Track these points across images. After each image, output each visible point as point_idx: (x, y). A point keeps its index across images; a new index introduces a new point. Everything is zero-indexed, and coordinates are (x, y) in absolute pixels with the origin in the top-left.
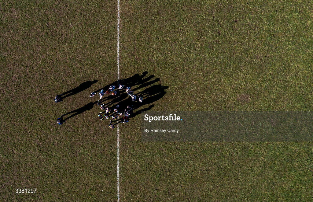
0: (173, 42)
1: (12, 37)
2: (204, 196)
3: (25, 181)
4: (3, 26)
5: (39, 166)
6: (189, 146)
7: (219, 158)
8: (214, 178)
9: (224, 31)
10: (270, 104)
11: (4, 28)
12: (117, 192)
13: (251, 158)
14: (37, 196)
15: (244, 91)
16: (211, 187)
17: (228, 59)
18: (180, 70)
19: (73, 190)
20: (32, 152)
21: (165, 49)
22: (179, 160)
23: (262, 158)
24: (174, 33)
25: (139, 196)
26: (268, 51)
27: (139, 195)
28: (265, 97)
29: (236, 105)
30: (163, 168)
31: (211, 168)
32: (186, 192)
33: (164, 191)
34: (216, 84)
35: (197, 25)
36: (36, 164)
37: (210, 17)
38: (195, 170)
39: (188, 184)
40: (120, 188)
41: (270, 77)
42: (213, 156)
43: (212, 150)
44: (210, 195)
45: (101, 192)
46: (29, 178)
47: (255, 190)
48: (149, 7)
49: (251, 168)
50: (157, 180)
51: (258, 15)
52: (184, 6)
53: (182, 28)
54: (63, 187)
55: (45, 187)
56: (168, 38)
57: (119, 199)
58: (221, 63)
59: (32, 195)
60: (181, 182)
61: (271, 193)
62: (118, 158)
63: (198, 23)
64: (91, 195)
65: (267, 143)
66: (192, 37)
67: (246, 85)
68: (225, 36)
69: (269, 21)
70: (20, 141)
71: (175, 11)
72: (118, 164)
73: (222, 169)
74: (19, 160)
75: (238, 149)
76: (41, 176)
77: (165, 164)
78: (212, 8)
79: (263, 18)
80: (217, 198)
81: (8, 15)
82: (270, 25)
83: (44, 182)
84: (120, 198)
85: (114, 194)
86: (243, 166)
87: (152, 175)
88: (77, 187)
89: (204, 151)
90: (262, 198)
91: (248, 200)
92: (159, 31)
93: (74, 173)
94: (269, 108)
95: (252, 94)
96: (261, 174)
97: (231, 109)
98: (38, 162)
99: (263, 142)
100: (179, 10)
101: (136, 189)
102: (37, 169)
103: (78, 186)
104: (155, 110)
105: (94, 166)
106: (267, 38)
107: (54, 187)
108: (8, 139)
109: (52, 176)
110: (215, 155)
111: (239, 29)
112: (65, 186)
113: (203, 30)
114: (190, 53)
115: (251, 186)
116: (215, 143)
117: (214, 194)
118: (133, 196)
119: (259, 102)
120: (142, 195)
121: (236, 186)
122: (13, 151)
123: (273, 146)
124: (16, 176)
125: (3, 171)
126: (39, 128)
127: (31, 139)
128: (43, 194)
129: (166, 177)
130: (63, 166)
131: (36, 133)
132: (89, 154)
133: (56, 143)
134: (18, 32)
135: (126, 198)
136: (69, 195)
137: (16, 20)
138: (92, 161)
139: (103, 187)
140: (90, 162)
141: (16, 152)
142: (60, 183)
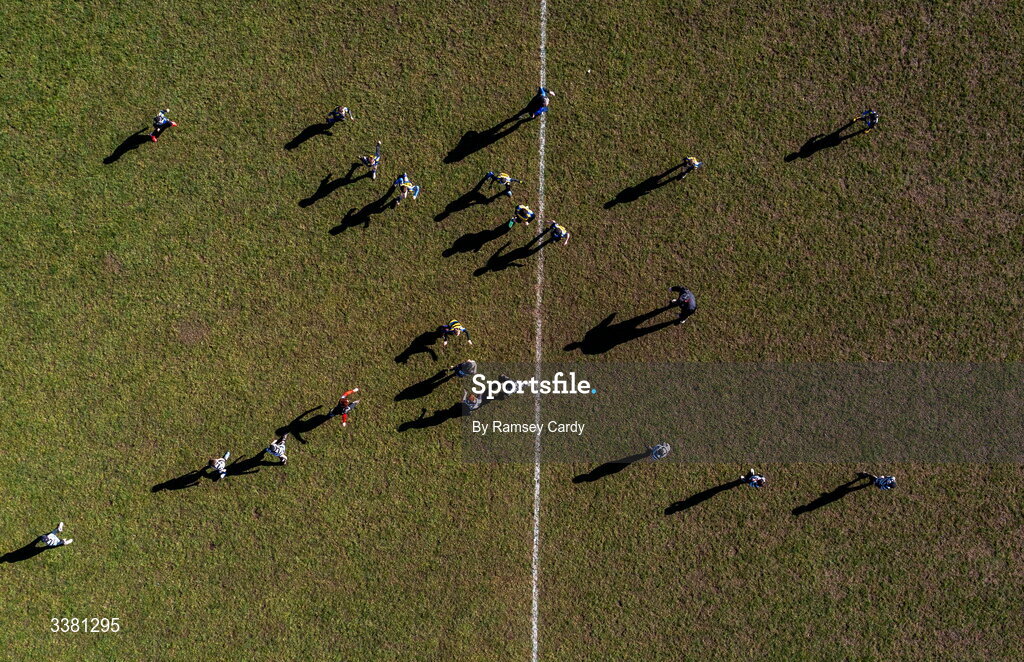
0: (384, 493)
1: (841, 515)
2: (302, 56)
3: (812, 98)
4: (868, 547)
5: (772, 141)
6: (342, 200)
7: (260, 166)
8: (275, 108)
9: (243, 520)
10: (122, 314)
11: (865, 541)
12: (548, 66)
13: (172, 163)
14: (778, 53)
15: (190, 351)
16: (283, 82)
17: (236, 440)
18: (367, 414)
19: (673, 71)
20: (789, 184)
21: (407, 473)
23: (145, 163)
24: (383, 516)
25: (485, 56)
26: (127, 462)
27: (484, 59)
28: (135, 335)
29: (213, 314)
30: (416, 136)
32: (354, 67)
33: (414, 70)
34: (267, 372)
35: (318, 538)
36: (780, 148)
37: (282, 559)
39: (348, 92)
40: (539, 77)
41: (121, 388)
42: (277, 170)
43: (279, 187)
44: (287, 59)
45: (591, 68)
46: (800, 108)
47: (164, 74)
48: (449, 591)
49: (173, 137)
50: (434, 101)
51: (153, 562)
52: (354, 593)
53: (360, 530)
54: (703, 80)
55: (756, 82)
56: (397, 502)
57: (542, 47)
58: (254, 431)
59: (792, 56)
60: (368, 96)
61: (120, 66)
62: (542, 164)
63: (315, 543)
64: (620, 58)
65: (131, 206)
66: (333, 503)
67: (185, 369)
68: (243, 506)
69: (124, 543)
70: (826, 214)
71: (378, 579)
72: (542, 147)
73: (254, 134)
74: (828, 160)
75: (208, 189)
76: (766, 112)
77: (410, 147)
79: (141, 552)
80: (266, 50)
81: (851, 580)
82: (123, 531)
83: (758, 94)
84: (539, 50)
85: (556, 61)
86: (196, 142)
87: (448, 115)
88: (662, 81)
89: (301, 185)
90: (145, 52)
91: (183, 45)
92: (424, 523)
93: (671, 122)
94: (124, 304)
95: (171, 344)
97: (228, 300)
98: (773, 154)
99: (140, 210)
101: (492, 74)
102: (778, 132)
103: (659, 83)
104: (435, 302)
105: (612, 143)
106: (129, 498)
107: (729, 81)
108: (861, 221)
109: (735, 112)
110: (273, 172)
111: (204, 525)
112: (696, 84)
113: (302, 524)
114: (337, 461)
115: (175, 86)
116: (271, 207)
117: (275, 61)
118: (501, 56)
119: (151, 320)
120: (475, 59)
121: (214, 84)
122: (847, 187)
123: (115, 198)
124: (839, 113)
126: (767, 253)
127: (793, 222)
128: (762, 59)
129: (407, 110)
130: (700, 142)
131: (777, 237)
132: (626, 178)
133: (718, 210)
134: (825, 529)
135: (521, 49)
136: (685, 57)
137: (828, 564)
138: (617, 158)
139: (586, 83)
140: (622, 153)
141: (836, 184)
142: (709, 92)
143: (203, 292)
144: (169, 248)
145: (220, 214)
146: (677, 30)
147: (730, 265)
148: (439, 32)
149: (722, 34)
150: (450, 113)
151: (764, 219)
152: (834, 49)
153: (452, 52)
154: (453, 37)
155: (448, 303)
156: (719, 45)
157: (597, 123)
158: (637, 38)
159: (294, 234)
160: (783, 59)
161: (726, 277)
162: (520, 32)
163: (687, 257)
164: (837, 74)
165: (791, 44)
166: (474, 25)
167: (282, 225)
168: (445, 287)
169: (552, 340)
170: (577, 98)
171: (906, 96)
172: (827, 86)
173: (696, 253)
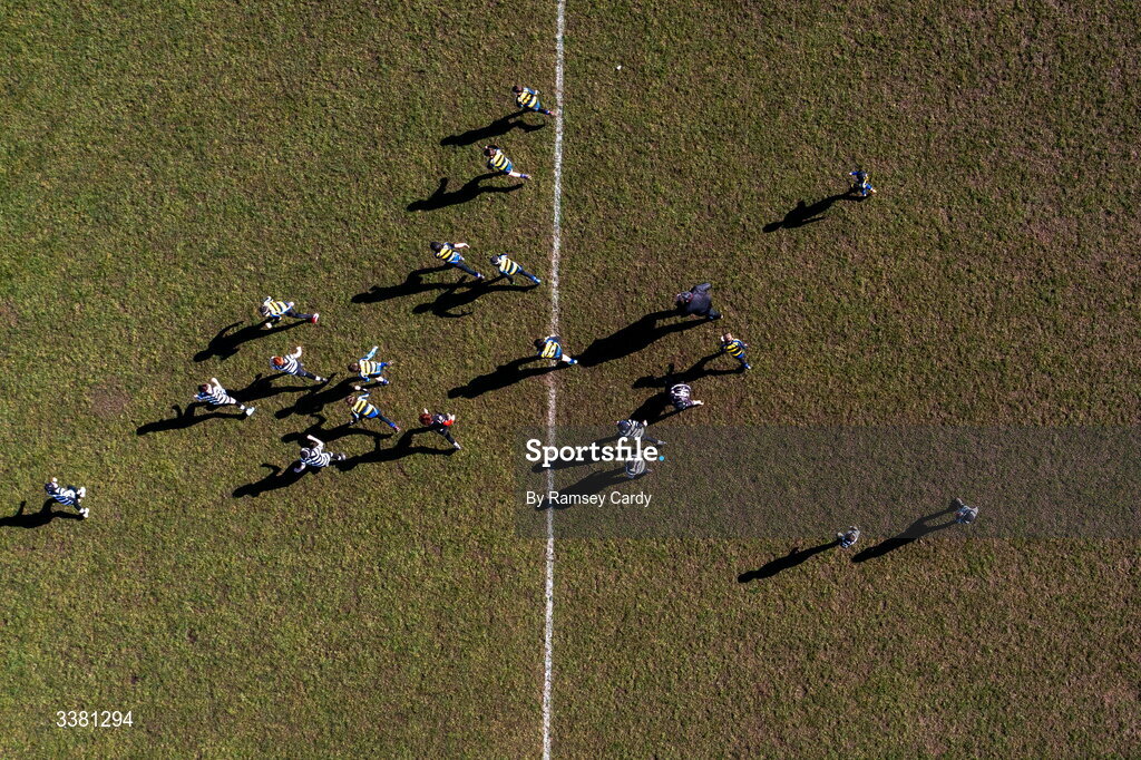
0: (353, 611)
1: (941, 646)
2: (252, 46)
3: (906, 103)
4: (975, 687)
5: (853, 159)
6: (301, 233)
7: (197, 188)
8: (217, 114)
9: (174, 645)
10: (20, 378)
11: (971, 680)
12: (566, 61)
13: (86, 185)
14: (862, 45)
15: (107, 427)
16: (227, 80)
17: (164, 542)
18: (331, 509)
19: (726, 68)
21: (383, 586)
22: (339, 179)
23: (51, 184)
24: (352, 642)
25: (484, 47)
26: (26, 570)
27: (484, 51)
28: (36, 405)
29: (136, 379)
30: (396, 151)
31: (228, 150)
32: (318, 61)
33: (394, 65)
34: (205, 454)
35: (268, 669)
37: (222, 697)
38: (282, 144)
39: (309, 93)
40: (554, 76)
41: (19, 474)
42: (219, 194)
43: (221, 216)
44: (232, 50)
45: (622, 64)
46: (890, 117)
47: (76, 69)
48: (436, 741)
49: (87, 150)
50: (419, 106)
51: (59, 698)
52: (315, 741)
53: (323, 659)
54: (764, 80)
55: (833, 82)
56: (370, 624)
57: (559, 37)
58: (188, 531)
59: (881, 50)
60: (335, 98)
61: (20, 58)
62: (557, 188)
63: (265, 677)
64: (659, 51)
65: (33, 239)
66: (289, 625)
67: (101, 450)
68: (173, 627)
69: (22, 675)
70: (922, 254)
71: (346, 724)
72: (558, 166)
73: (189, 147)
74: (926, 184)
75: (130, 217)
76: (847, 122)
77: (389, 164)
78: (215, 726)
79: (43, 685)
80: (206, 38)
81: (953, 730)
82: (20, 658)
83: (836, 99)
84: (555, 40)
85: (577, 54)
86: (115, 157)
87: (437, 123)
88: (713, 80)
89: (250, 213)
90: (51, 40)
91: (100, 31)
92: (404, 652)
93: (723, 133)
94: (23, 366)
95: (82, 417)
96: (54, 125)
97: (155, 362)
99: (45, 244)
100: (333, 725)
101: (495, 72)
102: (861, 148)
103: (708, 84)
104: (419, 364)
105: (648, 161)
106: (28, 615)
107: (798, 81)
108: (969, 263)
109: (806, 121)
110: (213, 196)
111: (124, 651)
112: (756, 85)
113: (248, 651)
114: (293, 570)
115: (88, 84)
116: (211, 241)
117: (217, 52)
118: (506, 47)
119: (57, 387)
120: (473, 52)
121: (139, 81)
122: (950, 219)
123: (11, 228)
124: (940, 124)
125: (991, 142)
126: (846, 305)
127: (880, 264)
128: (842, 54)
129: (385, 117)
130: (761, 160)
131: (859, 283)
132: (665, 206)
133: (784, 249)
134: (919, 664)
135: (531, 38)
136: (743, 51)
137: (924, 709)
138: (654, 179)
139: (615, 82)
140: (660, 174)
141: (936, 215)
142: (773, 95)
143: (123, 349)
144: (81, 294)
145: (145, 251)
146: (732, 14)
147: (799, 320)
148: (427, 16)
149: (790, 20)
150: (441, 121)
151: (841, 259)
152: (935, 41)
153: (443, 42)
154: (444, 22)
155: (436, 367)
156: (786, 35)
157: (628, 135)
158: (681, 25)
159: (240, 277)
160: (869, 54)
161: (793, 336)
162: (531, 17)
163: (743, 309)
164: (938, 73)
165: (880, 34)
166: (472, 8)
167: (223, 264)
168: (433, 346)
169: (568, 415)
170: (603, 103)
171: (1027, 103)
172: (925, 88)
173: (754, 304)
